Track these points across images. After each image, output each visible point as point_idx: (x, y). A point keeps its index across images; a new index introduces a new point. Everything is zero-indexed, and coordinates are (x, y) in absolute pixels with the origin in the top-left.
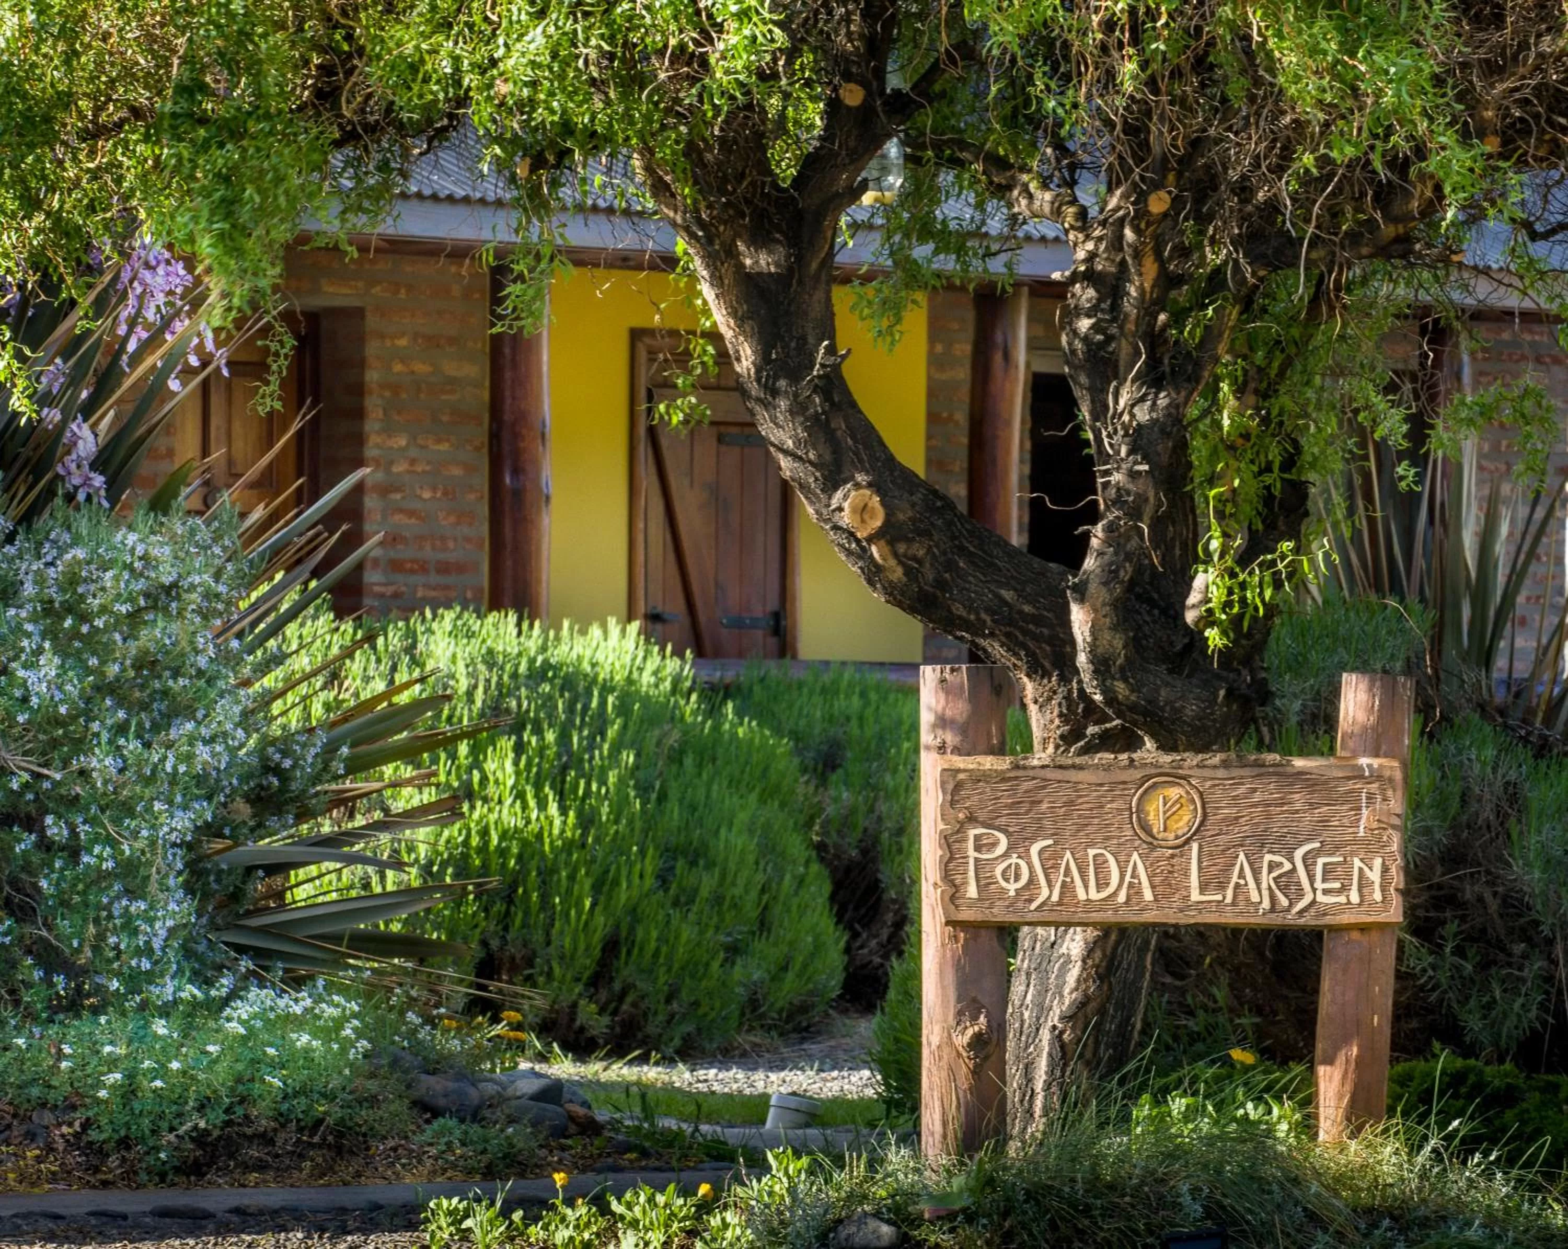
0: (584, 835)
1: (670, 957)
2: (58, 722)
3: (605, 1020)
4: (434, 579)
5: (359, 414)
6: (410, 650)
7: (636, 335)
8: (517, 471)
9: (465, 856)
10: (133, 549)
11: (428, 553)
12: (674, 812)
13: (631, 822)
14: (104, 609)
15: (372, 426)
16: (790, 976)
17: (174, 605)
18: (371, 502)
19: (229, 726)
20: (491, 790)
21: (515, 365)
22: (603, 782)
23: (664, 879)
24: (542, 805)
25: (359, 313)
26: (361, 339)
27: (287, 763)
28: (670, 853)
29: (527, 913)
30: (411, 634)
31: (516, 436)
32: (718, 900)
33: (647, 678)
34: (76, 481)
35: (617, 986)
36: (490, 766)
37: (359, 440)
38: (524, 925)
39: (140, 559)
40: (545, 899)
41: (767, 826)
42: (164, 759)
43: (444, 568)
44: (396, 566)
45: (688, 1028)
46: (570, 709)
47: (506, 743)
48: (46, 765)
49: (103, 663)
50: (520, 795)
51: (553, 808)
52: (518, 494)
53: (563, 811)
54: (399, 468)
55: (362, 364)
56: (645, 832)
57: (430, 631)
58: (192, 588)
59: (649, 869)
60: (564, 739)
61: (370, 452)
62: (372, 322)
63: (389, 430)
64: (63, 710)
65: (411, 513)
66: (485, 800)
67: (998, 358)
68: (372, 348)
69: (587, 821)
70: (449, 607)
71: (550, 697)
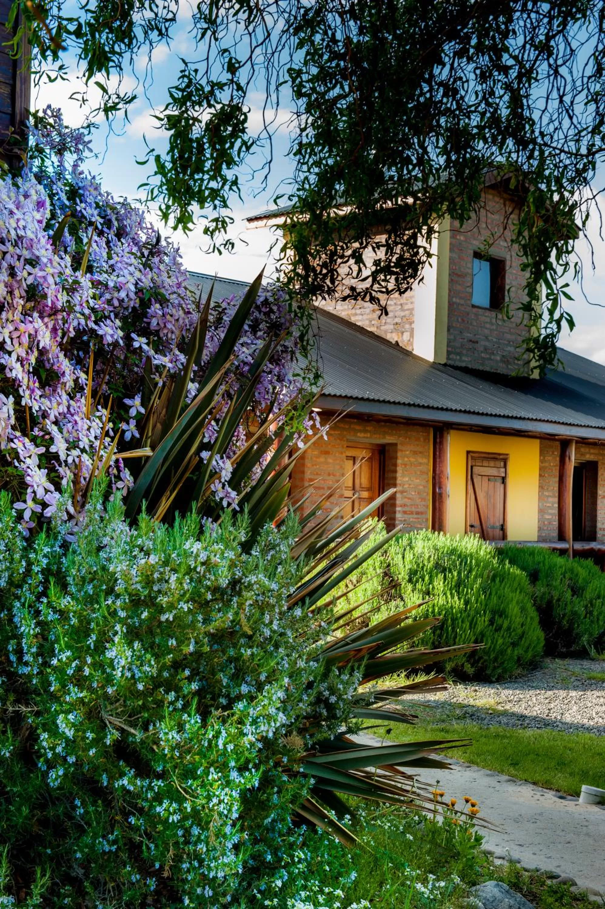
0: (466, 608)
1: (494, 648)
2: (138, 694)
3: (473, 669)
4: (416, 516)
5: (395, 472)
6: (410, 545)
7: (468, 452)
8: (440, 488)
9: (427, 615)
10: (197, 555)
11: (413, 509)
12: (494, 599)
13: (481, 604)
14: (171, 606)
15: (399, 475)
16: (530, 650)
17: (235, 599)
18: (398, 496)
19: (272, 711)
20: (436, 591)
21: (440, 457)
22: (472, 589)
23: (492, 622)
24: (452, 597)
25: (396, 444)
26: (396, 452)
27: (333, 699)
28: (494, 612)
29: (447, 633)
30: (410, 539)
31: (440, 478)
32: (509, 628)
33: (482, 553)
34: (221, 495)
35: (477, 658)
36: (435, 583)
37: (395, 478)
38: (447, 637)
39: (203, 564)
40: (453, 629)
41: (522, 602)
42: (217, 736)
43: (417, 513)
44: (405, 512)
45: (500, 671)
46: (461, 564)
47: (441, 576)
48: (133, 725)
49: (180, 642)
50: (445, 594)
51: (456, 598)
52: (441, 495)
53: (459, 599)
54: (406, 486)
55: (396, 458)
56: (486, 605)
57: (416, 538)
58: (249, 587)
59: (486, 619)
60: (459, 573)
61: (398, 482)
62: (399, 447)
63: (403, 476)
64: (140, 687)
65: (409, 499)
66: (434, 595)
67: (567, 459)
68: (399, 454)
69: (467, 603)
70: (422, 529)
71: (454, 561)
